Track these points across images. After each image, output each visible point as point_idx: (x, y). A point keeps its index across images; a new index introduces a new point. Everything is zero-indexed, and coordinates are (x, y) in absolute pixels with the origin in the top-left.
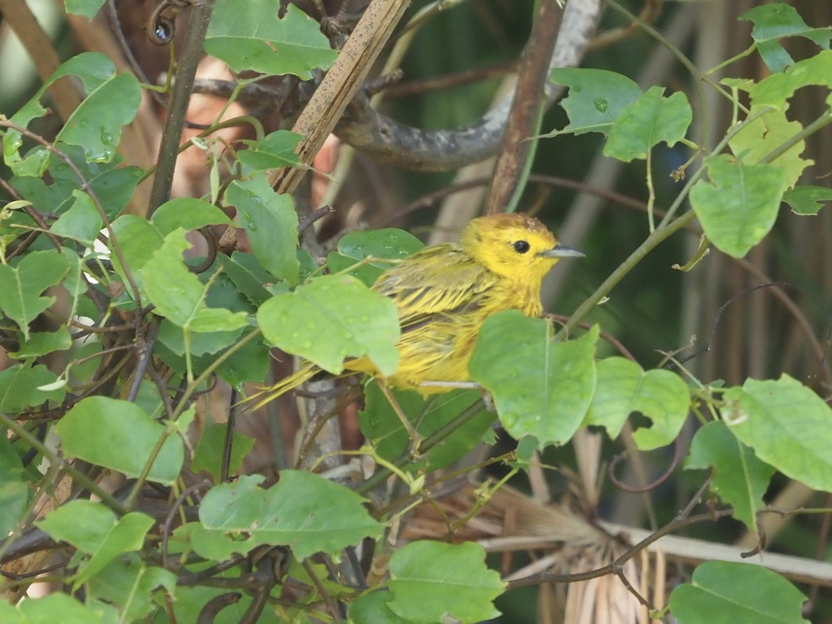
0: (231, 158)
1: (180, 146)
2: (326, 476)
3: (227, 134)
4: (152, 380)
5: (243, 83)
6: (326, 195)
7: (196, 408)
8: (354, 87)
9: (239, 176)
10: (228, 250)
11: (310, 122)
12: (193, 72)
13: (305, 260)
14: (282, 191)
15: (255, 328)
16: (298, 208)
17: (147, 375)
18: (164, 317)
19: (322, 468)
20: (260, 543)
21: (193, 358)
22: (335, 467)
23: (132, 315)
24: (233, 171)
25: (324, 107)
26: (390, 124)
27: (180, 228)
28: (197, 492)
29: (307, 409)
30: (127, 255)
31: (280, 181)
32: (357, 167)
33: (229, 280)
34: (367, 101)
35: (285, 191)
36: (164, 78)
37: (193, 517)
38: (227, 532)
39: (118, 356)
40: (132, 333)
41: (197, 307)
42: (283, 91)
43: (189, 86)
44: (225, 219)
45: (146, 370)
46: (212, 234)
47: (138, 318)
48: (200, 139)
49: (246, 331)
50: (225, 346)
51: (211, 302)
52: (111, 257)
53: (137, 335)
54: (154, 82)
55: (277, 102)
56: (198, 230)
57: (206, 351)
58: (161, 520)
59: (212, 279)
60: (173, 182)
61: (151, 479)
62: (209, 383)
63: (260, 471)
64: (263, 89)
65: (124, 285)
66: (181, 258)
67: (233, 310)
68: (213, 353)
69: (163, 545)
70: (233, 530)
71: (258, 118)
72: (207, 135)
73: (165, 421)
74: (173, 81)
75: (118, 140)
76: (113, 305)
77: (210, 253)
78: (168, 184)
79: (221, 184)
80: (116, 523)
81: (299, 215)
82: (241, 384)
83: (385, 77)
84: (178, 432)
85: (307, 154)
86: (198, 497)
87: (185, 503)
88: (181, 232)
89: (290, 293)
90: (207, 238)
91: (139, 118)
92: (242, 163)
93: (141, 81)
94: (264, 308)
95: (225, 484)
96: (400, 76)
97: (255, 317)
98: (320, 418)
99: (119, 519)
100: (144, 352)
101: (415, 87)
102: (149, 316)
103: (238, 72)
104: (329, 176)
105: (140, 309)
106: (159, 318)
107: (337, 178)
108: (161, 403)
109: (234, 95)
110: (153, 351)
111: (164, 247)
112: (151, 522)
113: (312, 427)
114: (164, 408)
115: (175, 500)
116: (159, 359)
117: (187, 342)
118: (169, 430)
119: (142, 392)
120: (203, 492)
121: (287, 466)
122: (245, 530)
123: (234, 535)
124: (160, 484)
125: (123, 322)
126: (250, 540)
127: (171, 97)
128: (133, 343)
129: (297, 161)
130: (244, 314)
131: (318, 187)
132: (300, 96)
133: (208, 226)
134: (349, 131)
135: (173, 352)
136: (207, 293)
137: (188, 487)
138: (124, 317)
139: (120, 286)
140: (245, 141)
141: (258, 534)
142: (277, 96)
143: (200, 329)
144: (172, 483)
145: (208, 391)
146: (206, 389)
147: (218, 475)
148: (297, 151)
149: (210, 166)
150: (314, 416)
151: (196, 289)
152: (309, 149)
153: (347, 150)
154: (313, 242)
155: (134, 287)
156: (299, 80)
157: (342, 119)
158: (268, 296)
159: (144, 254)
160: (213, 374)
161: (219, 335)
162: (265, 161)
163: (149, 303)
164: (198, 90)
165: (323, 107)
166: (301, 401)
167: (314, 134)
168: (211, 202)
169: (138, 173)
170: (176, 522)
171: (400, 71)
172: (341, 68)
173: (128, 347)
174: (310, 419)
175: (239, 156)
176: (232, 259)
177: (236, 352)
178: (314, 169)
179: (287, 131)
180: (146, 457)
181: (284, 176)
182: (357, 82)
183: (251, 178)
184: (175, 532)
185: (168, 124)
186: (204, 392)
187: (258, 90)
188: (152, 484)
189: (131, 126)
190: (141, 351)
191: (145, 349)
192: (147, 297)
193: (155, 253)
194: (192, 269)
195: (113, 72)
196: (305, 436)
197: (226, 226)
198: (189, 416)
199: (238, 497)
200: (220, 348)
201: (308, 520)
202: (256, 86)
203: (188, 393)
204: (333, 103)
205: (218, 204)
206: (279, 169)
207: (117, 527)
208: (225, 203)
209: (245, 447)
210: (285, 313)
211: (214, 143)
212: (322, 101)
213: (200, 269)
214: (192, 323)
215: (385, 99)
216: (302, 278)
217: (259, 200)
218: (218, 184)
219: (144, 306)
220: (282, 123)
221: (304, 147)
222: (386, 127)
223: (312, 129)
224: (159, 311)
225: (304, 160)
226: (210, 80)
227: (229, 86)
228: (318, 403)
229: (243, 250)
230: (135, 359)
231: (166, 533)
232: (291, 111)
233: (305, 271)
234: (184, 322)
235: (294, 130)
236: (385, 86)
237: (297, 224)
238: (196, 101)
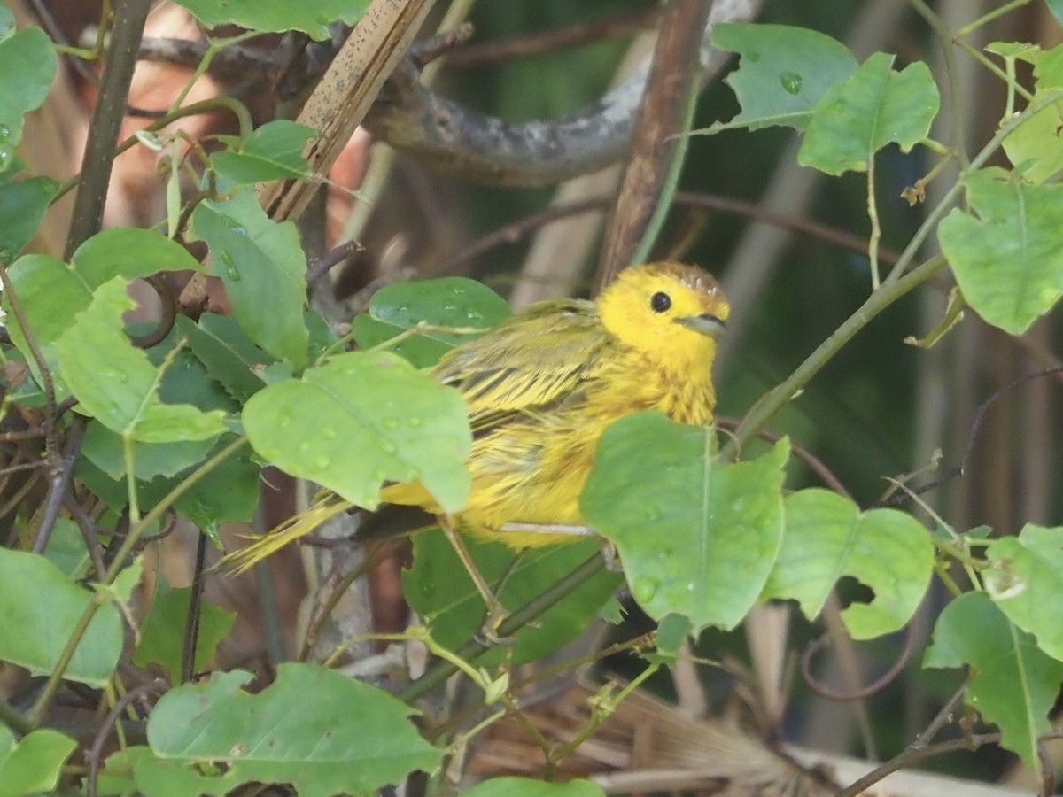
0: (199, 164)
1: (118, 146)
2: (349, 672)
3: (190, 125)
4: (71, 519)
5: (218, 45)
6: (348, 225)
7: (143, 564)
8: (396, 52)
9: (212, 194)
10: (195, 311)
11: (325, 108)
12: (139, 26)
13: (318, 329)
14: (281, 217)
15: (239, 436)
16: (306, 244)
17: (64, 511)
18: (92, 418)
19: (344, 660)
20: (245, 781)
21: (139, 482)
22: (363, 657)
23: (40, 415)
24: (202, 184)
25: (349, 84)
26: (452, 111)
27: (119, 277)
28: (144, 697)
29: (319, 567)
30: (32, 319)
31: (278, 202)
32: (398, 180)
33: (195, 357)
34: (416, 72)
35: (285, 218)
36: (91, 36)
37: (138, 738)
38: (192, 763)
39: (18, 480)
40: (40, 444)
41: (145, 403)
42: (282, 58)
43: (132, 49)
44: (189, 262)
45: (63, 503)
46: (168, 285)
47: (50, 421)
48: (149, 134)
49: (224, 441)
50: (190, 464)
51: (168, 394)
52: (6, 323)
53: (48, 447)
54: (74, 42)
55: (271, 75)
56: (148, 280)
57: (159, 472)
58: (86, 742)
59: (169, 359)
60: (107, 202)
61: (68, 676)
62: (163, 523)
63: (242, 663)
64: (249, 53)
65: (28, 367)
66: (122, 324)
67: (204, 407)
68: (169, 475)
69: (89, 782)
70: (201, 759)
71: (242, 99)
72: (162, 126)
73: (94, 585)
74: (107, 41)
75: (18, 136)
76: (9, 398)
77: (165, 316)
78: (99, 206)
79: (183, 204)
80: (14, 747)
81: (308, 256)
82: (214, 525)
83: (445, 36)
84: (115, 603)
85: (321, 158)
86: (146, 706)
87: (124, 715)
88: (119, 283)
89: (295, 380)
90: (160, 292)
91: (50, 101)
92: (217, 172)
93: (54, 41)
94: (253, 406)
95: (188, 685)
96: (469, 35)
97: (239, 417)
98: (339, 580)
99: (19, 741)
100: (60, 474)
101: (493, 51)
102: (68, 418)
103: (211, 28)
104: (356, 193)
105: (54, 405)
106: (85, 420)
107: (367, 196)
108: (87, 555)
109: (204, 64)
110: (73, 473)
111: (93, 307)
112: (69, 745)
113: (326, 594)
114: (91, 563)
115: (109, 710)
116: (83, 485)
117: (129, 458)
118: (100, 598)
119: (55, 538)
120: (154, 700)
121: (287, 656)
122: (220, 759)
123: (204, 768)
124: (85, 686)
125: (25, 426)
126: (228, 775)
127: (103, 68)
128: (42, 459)
129: (305, 169)
130: (221, 414)
131: (336, 211)
132: (310, 65)
133: (161, 273)
134: (387, 122)
135: (105, 474)
136: (162, 381)
137: (128, 689)
138: (28, 417)
139: (20, 369)
140: (221, 138)
141: (242, 765)
142: (270, 64)
143: (150, 437)
144: (104, 683)
145: (161, 537)
146: (158, 533)
147: (177, 669)
148: (306, 154)
149: (164, 177)
150: (330, 577)
151: (144, 373)
152: (324, 150)
153: (382, 152)
154: (330, 300)
155: (45, 371)
156: (308, 39)
157: (376, 103)
158: (258, 385)
159: (62, 317)
160: (170, 509)
161: (179, 447)
162: (253, 169)
163: (68, 395)
164: (147, 55)
165: (347, 83)
166: (308, 553)
167: (332, 127)
168: (167, 235)
169: (49, 188)
170: (112, 745)
171: (469, 25)
172: (375, 21)
173: (33, 466)
174: (323, 582)
175: (213, 161)
176: (201, 326)
177: (207, 475)
178: (328, 182)
179: (289, 123)
180: (62, 642)
181: (285, 192)
182: (402, 44)
183: (231, 197)
184: (108, 761)
185: (98, 111)
186: (155, 538)
187: (241, 55)
188: (73, 686)
189: (37, 114)
190: (54, 472)
191: (61, 469)
192: (65, 386)
193: (79, 316)
194: (138, 342)
195: (11, 27)
196: (316, 609)
197: (191, 273)
198: (132, 576)
199: (209, 706)
200: (183, 465)
201: (322, 744)
202: (237, 49)
203: (131, 539)
204: (362, 79)
205: (178, 237)
206: (277, 182)
207: (15, 755)
208: (189, 237)
209: (220, 627)
210: (287, 411)
211: (173, 140)
212: (345, 75)
213: (148, 340)
214: (138, 427)
215: (445, 71)
216: (312, 355)
217: (244, 231)
218: (179, 206)
219: (60, 400)
220: (280, 108)
221: (315, 148)
222: (445, 114)
223: (328, 119)
224: (85, 408)
225: (316, 168)
226: (164, 39)
227: (195, 49)
228: (335, 555)
229: (218, 311)
230: (44, 486)
231: (94, 765)
232: (294, 90)
233: (317, 344)
234: (124, 426)
235: (300, 119)
236: (445, 50)
237: (305, 269)
238: (143, 72)
